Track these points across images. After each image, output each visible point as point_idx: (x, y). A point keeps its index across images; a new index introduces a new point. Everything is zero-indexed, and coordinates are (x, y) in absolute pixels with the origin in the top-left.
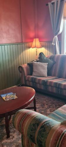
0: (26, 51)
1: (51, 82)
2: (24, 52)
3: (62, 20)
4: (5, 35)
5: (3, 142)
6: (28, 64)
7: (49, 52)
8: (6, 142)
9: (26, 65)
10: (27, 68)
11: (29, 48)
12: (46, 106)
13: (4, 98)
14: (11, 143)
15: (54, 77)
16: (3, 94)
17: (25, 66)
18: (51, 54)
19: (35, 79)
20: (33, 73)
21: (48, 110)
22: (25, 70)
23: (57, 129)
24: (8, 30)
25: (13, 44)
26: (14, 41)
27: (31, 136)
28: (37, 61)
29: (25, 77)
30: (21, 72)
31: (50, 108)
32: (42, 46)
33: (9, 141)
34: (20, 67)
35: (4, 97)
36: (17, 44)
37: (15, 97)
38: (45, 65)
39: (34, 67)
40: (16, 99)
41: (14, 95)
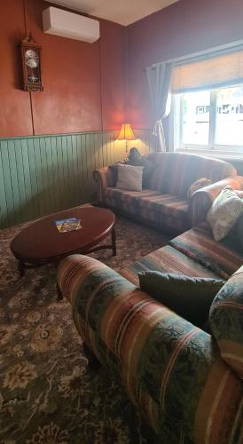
0: (109, 144)
1: (147, 202)
2: (105, 147)
3: (169, 96)
4: (73, 120)
5: (49, 307)
6: (110, 167)
7: (148, 147)
8: (55, 308)
9: (106, 168)
10: (107, 174)
11: (115, 139)
12: (136, 245)
13: (59, 227)
14: (62, 310)
15: (154, 192)
16: (59, 219)
17: (104, 171)
18: (152, 151)
19: (120, 194)
20: (118, 183)
21: (139, 253)
22: (104, 177)
23: (125, 300)
24: (79, 112)
25: (85, 133)
26: (88, 127)
27: (80, 308)
28: (126, 163)
29: (103, 190)
30: (97, 181)
31: (142, 248)
32: (136, 137)
33: (60, 306)
34: (96, 173)
35: (59, 225)
36: (93, 132)
37: (78, 226)
38: (139, 170)
39: (120, 174)
40: (80, 230)
41: (76, 222)
